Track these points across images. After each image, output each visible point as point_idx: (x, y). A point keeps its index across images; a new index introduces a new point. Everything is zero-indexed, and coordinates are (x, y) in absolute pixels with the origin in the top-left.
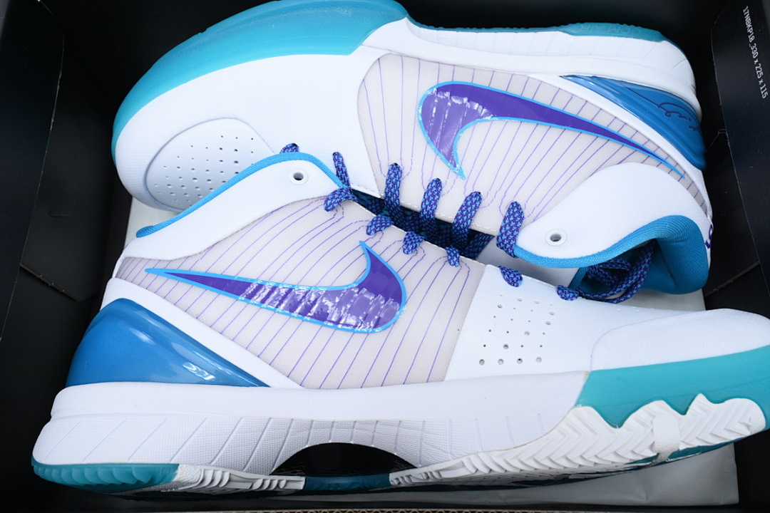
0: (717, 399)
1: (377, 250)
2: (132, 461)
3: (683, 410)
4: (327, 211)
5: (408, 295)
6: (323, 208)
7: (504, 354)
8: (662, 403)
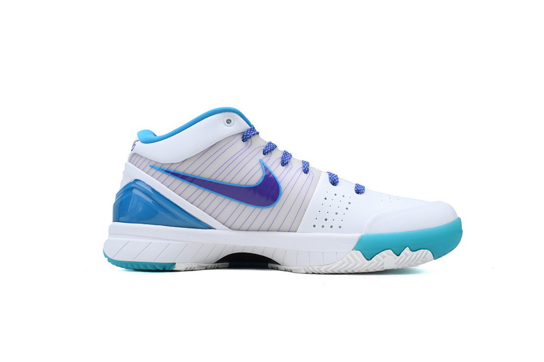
0: (413, 250)
1: (268, 165)
2: (156, 261)
3: (398, 254)
4: (244, 141)
5: (282, 191)
6: (241, 140)
7: (325, 223)
8: (390, 251)
